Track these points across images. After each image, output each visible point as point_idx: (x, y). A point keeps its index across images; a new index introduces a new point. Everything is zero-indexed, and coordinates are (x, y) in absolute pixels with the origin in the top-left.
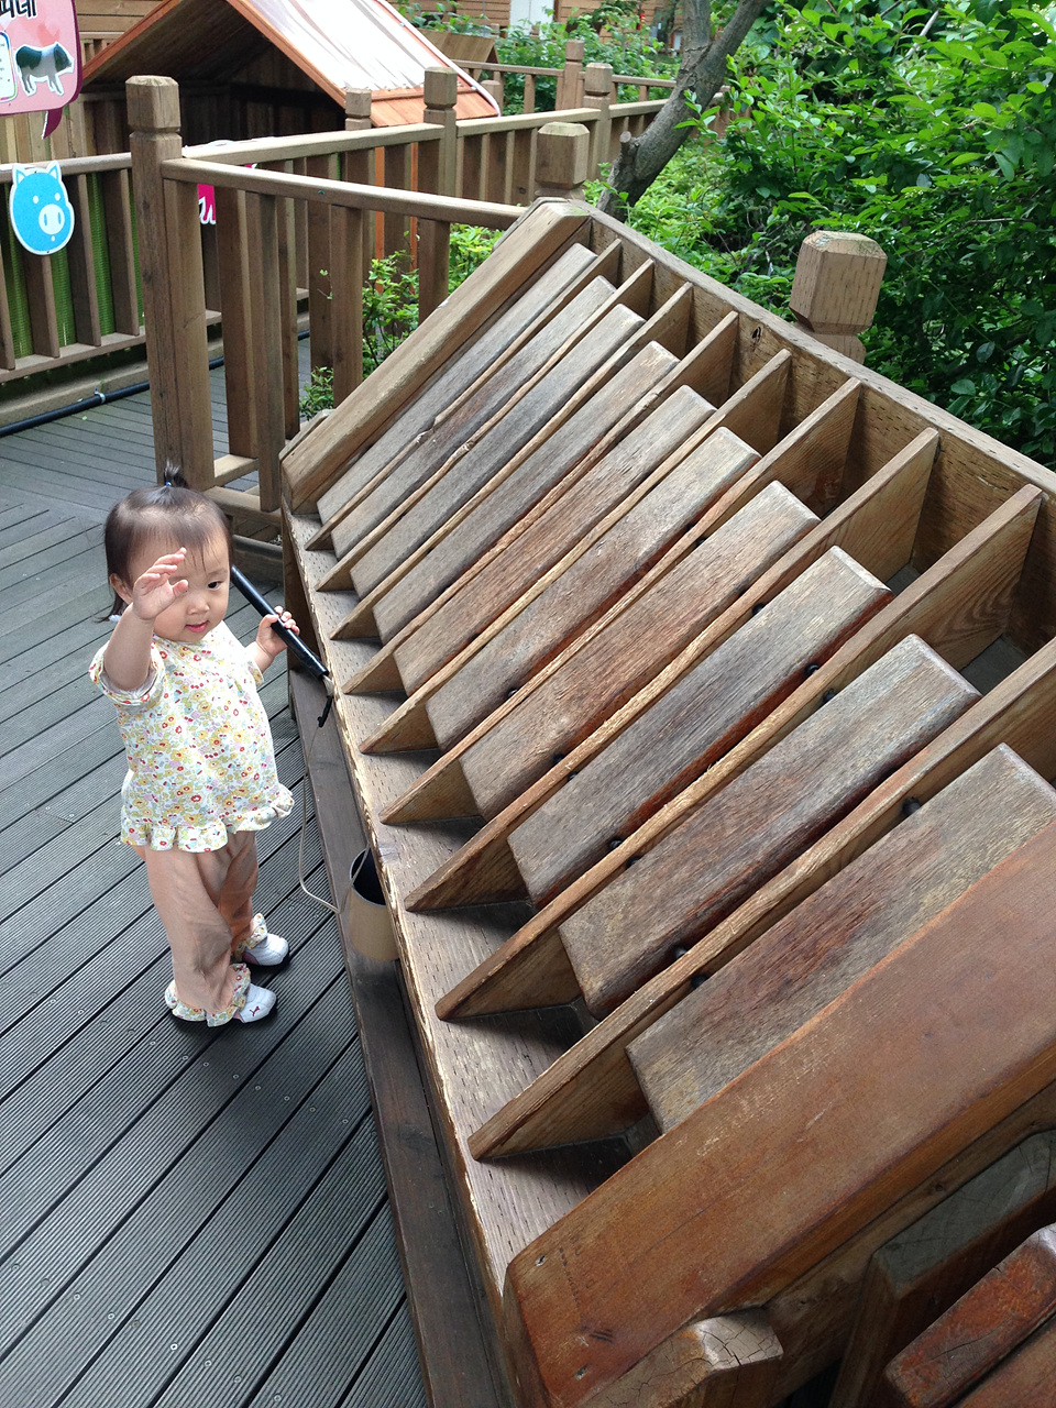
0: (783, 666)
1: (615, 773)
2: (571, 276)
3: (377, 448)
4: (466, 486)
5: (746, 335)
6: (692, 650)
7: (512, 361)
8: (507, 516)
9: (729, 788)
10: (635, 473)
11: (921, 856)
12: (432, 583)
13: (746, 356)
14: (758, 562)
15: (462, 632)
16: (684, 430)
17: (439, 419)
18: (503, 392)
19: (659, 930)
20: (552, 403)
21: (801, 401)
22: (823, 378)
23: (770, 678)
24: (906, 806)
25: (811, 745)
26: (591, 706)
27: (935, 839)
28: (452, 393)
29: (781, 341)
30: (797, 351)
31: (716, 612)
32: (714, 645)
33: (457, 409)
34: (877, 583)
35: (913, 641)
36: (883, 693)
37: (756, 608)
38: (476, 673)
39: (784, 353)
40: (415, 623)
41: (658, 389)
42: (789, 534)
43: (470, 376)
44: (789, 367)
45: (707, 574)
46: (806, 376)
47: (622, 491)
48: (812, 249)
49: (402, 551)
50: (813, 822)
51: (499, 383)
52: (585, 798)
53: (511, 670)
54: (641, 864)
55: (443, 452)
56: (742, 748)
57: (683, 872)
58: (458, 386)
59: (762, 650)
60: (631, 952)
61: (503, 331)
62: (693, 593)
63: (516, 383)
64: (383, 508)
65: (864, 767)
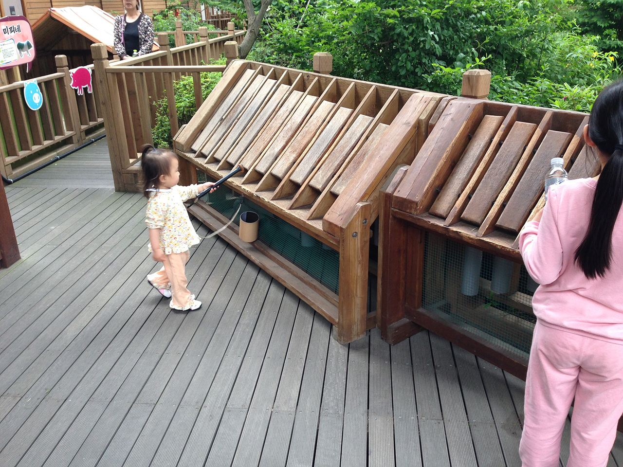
0: (338, 128)
1: (309, 158)
2: (250, 76)
3: (206, 129)
4: (242, 128)
5: (306, 77)
6: (318, 134)
7: (241, 99)
8: (258, 129)
9: (335, 149)
10: (290, 110)
11: (372, 142)
12: (243, 149)
13: (307, 82)
14: (326, 115)
15: (258, 153)
16: (298, 98)
17: (224, 117)
18: (242, 106)
19: (329, 174)
20: (259, 104)
21: (323, 87)
22: (328, 80)
23: (336, 131)
24: (367, 138)
25: (348, 136)
26: (298, 151)
27: (373, 139)
28: (225, 111)
29: (315, 76)
30: (320, 77)
31: (320, 126)
32: (322, 131)
33: (228, 114)
34: (351, 110)
35: (361, 116)
36: (358, 124)
37: (328, 122)
38: (266, 158)
39: (317, 78)
40: (242, 157)
41: (288, 93)
42: (331, 108)
43: (229, 105)
44: (319, 81)
45: (316, 120)
46: (323, 81)
47: (288, 114)
48: (316, 56)
49: (229, 147)
50: (352, 146)
51: (240, 104)
52: (304, 164)
53: (275, 154)
54: (322, 167)
55: (229, 124)
56: (335, 143)
57: (331, 164)
58: (226, 109)
59: (333, 128)
60: (325, 179)
61: (234, 93)
62: (314, 125)
63: (245, 103)
64: (217, 141)
65: (359, 135)
